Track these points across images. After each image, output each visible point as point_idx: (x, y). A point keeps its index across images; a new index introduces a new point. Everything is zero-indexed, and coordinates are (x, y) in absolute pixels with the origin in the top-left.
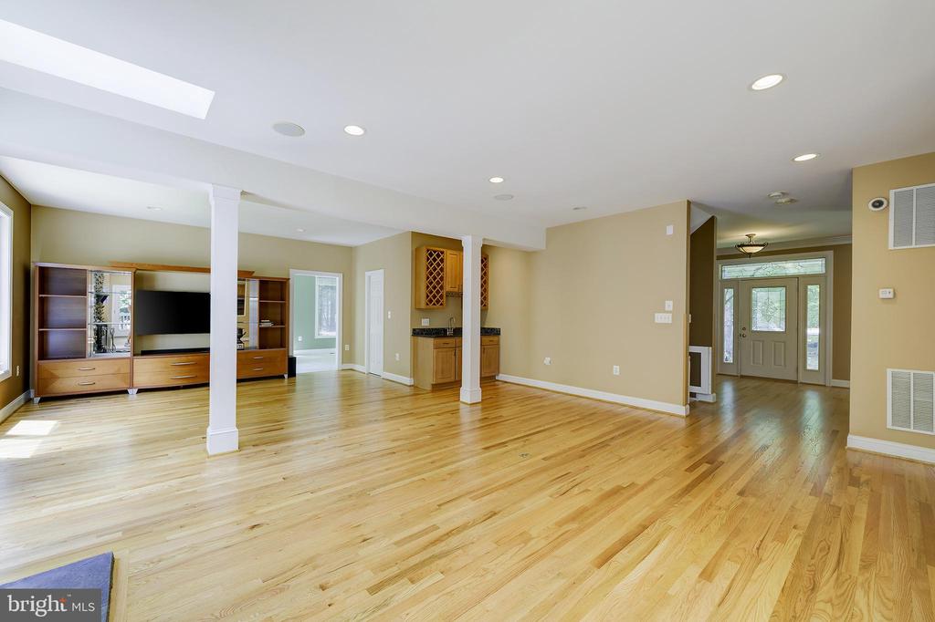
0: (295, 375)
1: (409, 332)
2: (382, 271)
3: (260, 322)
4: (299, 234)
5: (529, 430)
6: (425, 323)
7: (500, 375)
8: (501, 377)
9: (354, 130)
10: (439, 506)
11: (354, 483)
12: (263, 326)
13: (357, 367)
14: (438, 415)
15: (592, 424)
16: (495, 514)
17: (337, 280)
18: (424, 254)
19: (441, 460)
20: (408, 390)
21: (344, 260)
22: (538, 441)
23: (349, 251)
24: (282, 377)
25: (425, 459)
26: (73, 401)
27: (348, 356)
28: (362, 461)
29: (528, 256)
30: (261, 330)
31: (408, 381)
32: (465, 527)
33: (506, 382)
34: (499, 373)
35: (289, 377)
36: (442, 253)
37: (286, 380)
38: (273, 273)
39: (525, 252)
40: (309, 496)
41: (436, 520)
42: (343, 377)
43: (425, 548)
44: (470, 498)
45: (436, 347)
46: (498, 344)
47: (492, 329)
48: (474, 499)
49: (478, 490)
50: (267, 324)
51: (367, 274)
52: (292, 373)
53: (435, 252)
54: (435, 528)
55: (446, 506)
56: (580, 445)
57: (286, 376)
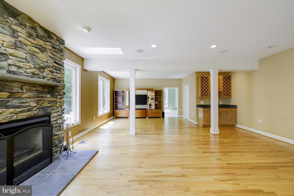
0: (164, 117)
1: (195, 106)
2: (188, 85)
3: (155, 102)
4: (164, 77)
5: (232, 150)
6: (202, 103)
7: (237, 125)
8: (237, 126)
9: (154, 46)
10: (168, 166)
11: (152, 151)
12: (156, 103)
13: (183, 117)
14: (197, 136)
15: (275, 156)
16: (184, 176)
17: (177, 90)
18: (200, 78)
19: (183, 151)
20: (195, 126)
21: (179, 83)
22: (232, 156)
23: (180, 80)
24: (161, 117)
25: (178, 149)
26: (120, 119)
27: (180, 113)
28: (160, 145)
29: (250, 74)
30: (155, 104)
31: (195, 123)
32: (170, 176)
33: (240, 128)
34: (236, 124)
35: (162, 118)
36: (208, 77)
37: (162, 119)
38: (158, 89)
39: (248, 72)
40: (139, 151)
41: (162, 170)
42: (179, 119)
43: (151, 177)
44: (181, 167)
45: (204, 112)
46: (236, 112)
47: (233, 105)
48: (181, 168)
49: (187, 165)
50: (157, 103)
51: (185, 87)
52: (163, 117)
53: (205, 77)
54: (161, 172)
55: (170, 167)
56: (255, 164)
57: (162, 117)
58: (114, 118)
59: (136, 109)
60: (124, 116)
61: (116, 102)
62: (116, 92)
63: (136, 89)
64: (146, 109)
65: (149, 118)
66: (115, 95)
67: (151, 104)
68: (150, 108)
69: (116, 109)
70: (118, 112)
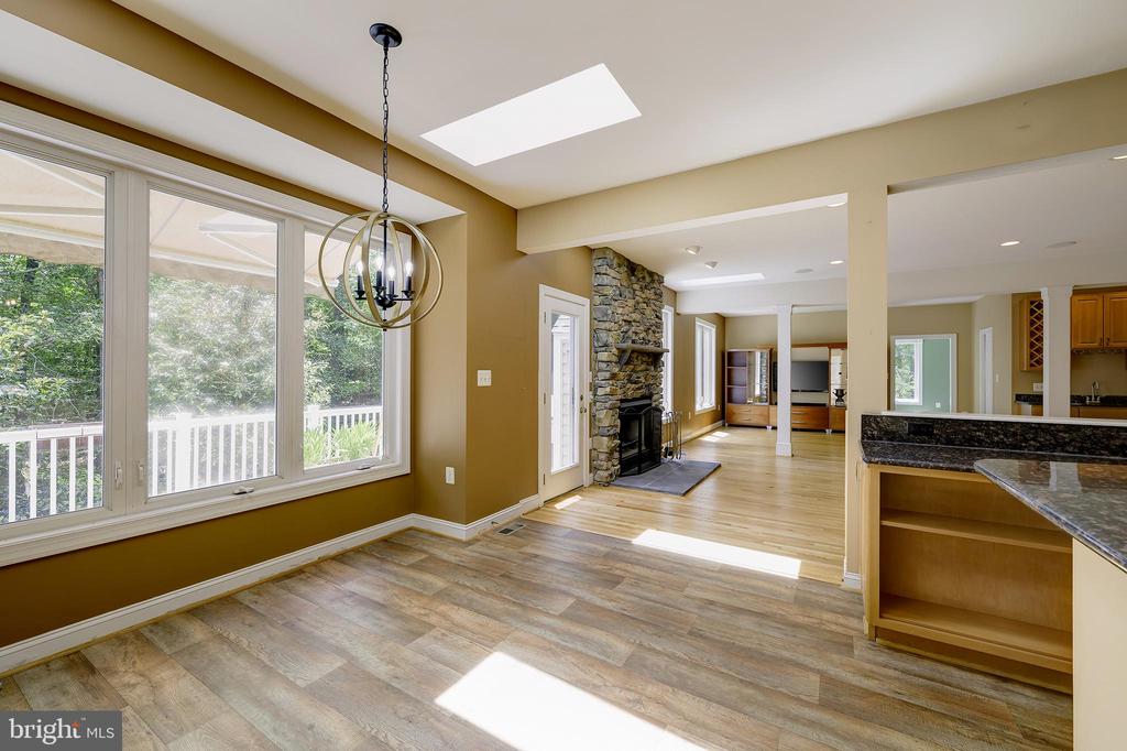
1: (1010, 398)
2: (991, 328)
6: (1037, 388)
17: (952, 339)
18: (1027, 307)
23: (969, 307)
51: (982, 332)
58: (724, 425)
59: (793, 404)
60: (754, 421)
61: (729, 383)
62: (730, 353)
63: (794, 346)
64: (824, 405)
65: (833, 432)
66: (727, 363)
67: (842, 391)
68: (839, 404)
69: (730, 401)
70: (735, 411)
